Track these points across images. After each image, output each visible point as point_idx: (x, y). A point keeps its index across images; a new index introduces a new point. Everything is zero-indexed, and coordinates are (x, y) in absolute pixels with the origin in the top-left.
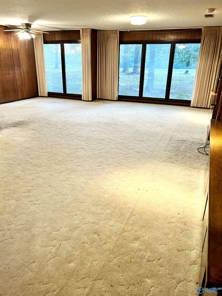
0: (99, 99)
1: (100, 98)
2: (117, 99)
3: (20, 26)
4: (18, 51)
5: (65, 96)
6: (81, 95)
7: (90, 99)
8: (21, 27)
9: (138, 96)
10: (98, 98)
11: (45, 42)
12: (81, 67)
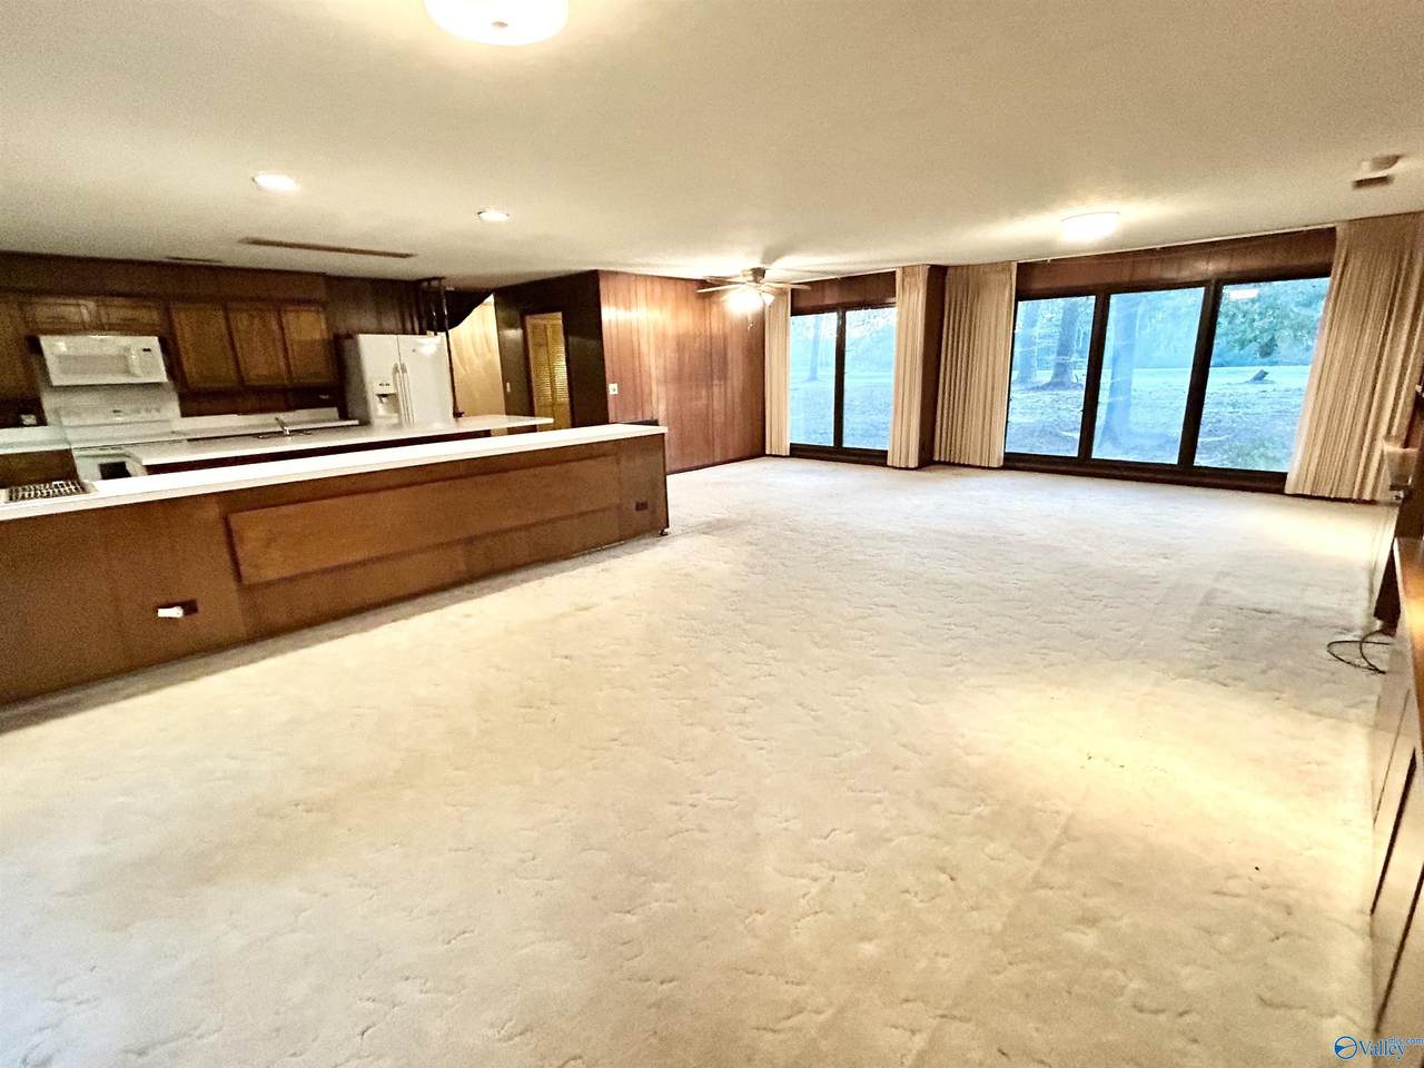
0: (939, 463)
1: (942, 459)
2: (1002, 463)
3: (738, 276)
4: (725, 339)
5: (837, 453)
6: (886, 452)
7: (913, 463)
8: (740, 279)
9: (1076, 455)
10: (937, 459)
11: (796, 312)
12: (893, 373)
